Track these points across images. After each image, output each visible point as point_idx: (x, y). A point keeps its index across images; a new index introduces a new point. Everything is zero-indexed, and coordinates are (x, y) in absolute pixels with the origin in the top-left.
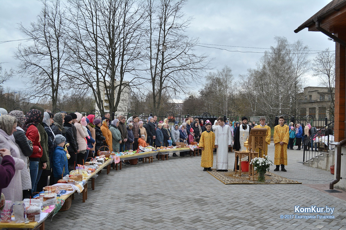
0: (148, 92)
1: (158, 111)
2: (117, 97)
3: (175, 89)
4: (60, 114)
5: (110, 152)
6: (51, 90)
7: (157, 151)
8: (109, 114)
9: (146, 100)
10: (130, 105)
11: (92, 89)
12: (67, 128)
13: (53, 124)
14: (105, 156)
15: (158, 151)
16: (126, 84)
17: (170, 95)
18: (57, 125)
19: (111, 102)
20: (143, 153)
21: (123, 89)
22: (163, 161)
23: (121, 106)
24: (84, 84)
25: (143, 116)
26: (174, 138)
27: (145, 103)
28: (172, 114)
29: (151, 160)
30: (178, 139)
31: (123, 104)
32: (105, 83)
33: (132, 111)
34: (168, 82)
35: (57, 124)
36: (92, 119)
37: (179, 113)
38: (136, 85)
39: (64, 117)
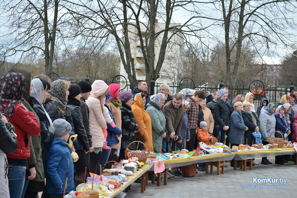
0: (217, 42)
1: (234, 78)
2: (160, 53)
3: (267, 38)
4: (60, 83)
5: (147, 152)
6: (43, 39)
7: (233, 152)
8: (145, 83)
9: (213, 58)
10: (182, 68)
11: (115, 38)
12: (72, 107)
13: (48, 101)
14: (137, 158)
15: (235, 153)
16: (177, 29)
17: (258, 48)
18: (55, 102)
19: (149, 61)
20: (207, 155)
21: (171, 38)
22: (244, 172)
23: (166, 69)
24: (100, 28)
25: (205, 88)
26: (265, 130)
27: (209, 64)
28: (261, 84)
29: (220, 169)
30: (272, 131)
31: (169, 66)
32: (138, 27)
33: (185, 78)
34: (253, 24)
35: (55, 100)
36: (116, 91)
37: (272, 82)
38: (195, 30)
39: (68, 87)
